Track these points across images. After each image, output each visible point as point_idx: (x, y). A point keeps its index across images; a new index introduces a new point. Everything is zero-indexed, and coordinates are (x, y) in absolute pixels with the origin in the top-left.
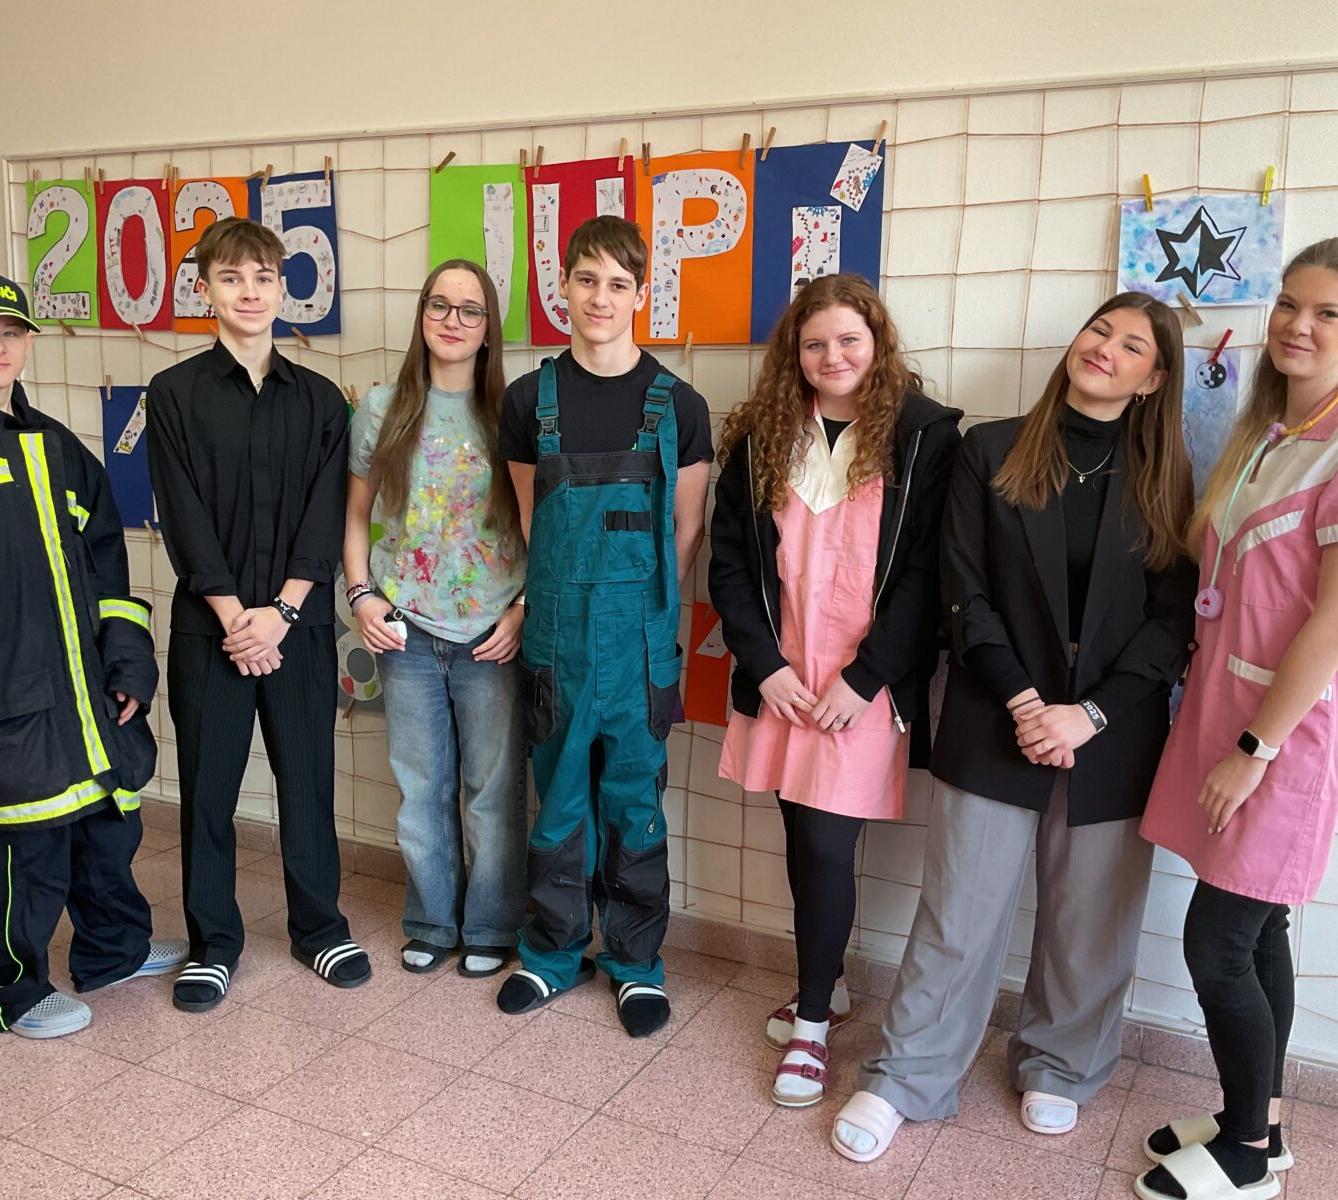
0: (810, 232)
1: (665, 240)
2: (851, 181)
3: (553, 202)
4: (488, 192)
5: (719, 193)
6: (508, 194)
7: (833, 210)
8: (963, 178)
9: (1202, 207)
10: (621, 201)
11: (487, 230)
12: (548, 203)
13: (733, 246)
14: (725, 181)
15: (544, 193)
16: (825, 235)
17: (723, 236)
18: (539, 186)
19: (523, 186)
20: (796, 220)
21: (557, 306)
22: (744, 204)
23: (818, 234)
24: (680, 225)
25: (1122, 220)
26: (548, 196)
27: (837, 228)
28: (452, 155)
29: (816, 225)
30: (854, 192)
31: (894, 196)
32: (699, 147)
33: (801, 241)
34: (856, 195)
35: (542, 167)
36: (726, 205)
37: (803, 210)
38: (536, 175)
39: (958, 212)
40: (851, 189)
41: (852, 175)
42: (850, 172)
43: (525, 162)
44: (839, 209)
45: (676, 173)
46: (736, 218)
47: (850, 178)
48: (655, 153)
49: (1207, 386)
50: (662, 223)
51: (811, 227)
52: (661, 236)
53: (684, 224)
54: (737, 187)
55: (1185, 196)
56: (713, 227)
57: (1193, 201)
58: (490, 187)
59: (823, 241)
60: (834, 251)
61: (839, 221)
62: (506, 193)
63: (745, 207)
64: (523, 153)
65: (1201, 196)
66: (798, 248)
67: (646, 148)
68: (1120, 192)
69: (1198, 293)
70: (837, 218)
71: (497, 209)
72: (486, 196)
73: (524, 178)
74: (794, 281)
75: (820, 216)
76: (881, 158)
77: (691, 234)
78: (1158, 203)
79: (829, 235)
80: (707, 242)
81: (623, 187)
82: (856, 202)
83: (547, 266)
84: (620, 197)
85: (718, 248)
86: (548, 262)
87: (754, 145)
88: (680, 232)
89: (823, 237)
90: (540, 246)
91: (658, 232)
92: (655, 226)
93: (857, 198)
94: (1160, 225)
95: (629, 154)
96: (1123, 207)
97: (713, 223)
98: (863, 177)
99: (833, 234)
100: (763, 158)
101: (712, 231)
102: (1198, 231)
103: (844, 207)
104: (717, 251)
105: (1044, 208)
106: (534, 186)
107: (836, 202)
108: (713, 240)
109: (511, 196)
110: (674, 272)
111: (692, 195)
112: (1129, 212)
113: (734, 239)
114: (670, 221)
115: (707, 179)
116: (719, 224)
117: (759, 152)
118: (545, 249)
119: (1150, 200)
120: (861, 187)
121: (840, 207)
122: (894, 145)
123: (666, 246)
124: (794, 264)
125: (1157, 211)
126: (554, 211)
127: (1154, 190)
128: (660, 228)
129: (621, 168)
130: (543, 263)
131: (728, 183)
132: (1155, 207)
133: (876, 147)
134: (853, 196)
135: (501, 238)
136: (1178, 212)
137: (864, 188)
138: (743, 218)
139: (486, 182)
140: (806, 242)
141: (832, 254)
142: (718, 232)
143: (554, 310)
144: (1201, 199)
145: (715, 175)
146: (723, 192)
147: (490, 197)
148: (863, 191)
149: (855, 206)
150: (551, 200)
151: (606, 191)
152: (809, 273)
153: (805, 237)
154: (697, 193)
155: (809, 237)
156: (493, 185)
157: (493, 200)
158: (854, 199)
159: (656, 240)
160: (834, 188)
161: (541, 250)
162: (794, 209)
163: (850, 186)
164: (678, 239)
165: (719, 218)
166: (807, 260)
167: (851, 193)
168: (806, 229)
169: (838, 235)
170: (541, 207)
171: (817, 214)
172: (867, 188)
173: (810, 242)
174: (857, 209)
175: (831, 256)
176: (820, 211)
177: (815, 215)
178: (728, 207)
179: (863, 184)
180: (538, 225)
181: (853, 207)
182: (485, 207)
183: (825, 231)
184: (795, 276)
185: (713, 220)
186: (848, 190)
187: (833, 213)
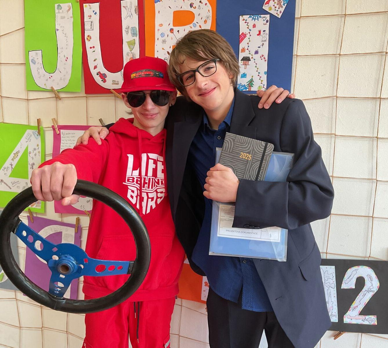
0: (250, 30)
1: (162, 35)
2: (276, 0)
3: (95, 13)
4: (58, 8)
5: (195, 8)
6: (69, 10)
7: (265, 17)
10: (136, 13)
11: (57, 30)
12: (93, 14)
14: (198, 1)
15: (90, 8)
16: (260, 32)
18: (88, 4)
19: (78, 4)
20: (242, 23)
21: (99, 72)
22: (210, 14)
23: (255, 31)
24: (171, 26)
26: (93, 10)
27: (267, 27)
29: (254, 26)
30: (278, 6)
31: (302, 9)
33: (244, 35)
34: (279, 9)
36: (199, 15)
37: (246, 17)
39: (340, 19)
40: (276, 5)
46: (205, 22)
50: (161, 25)
51: (251, 27)
52: (160, 32)
53: (174, 25)
54: (206, 4)
56: (191, 28)
58: (59, 6)
59: (258, 35)
60: (265, 41)
61: (268, 24)
62: (68, 9)
63: (211, 15)
66: (243, 39)
70: (267, 22)
71: (63, 18)
72: (57, 11)
74: (240, 58)
75: (256, 20)
77: (178, 31)
79: (262, 32)
81: (137, 5)
82: (278, 12)
83: (93, 49)
84: (135, 10)
86: (94, 47)
88: (172, 30)
89: (258, 33)
90: (89, 38)
91: (159, 30)
92: (157, 27)
93: (279, 10)
97: (191, 25)
99: (264, 31)
103: (271, 15)
106: (84, 5)
107: (266, 13)
109: (71, 11)
110: (168, 53)
111: (179, 9)
114: (165, 25)
116: (195, 26)
118: (91, 40)
120: (282, 4)
121: (269, 15)
123: (163, 38)
124: (241, 48)
126: (96, 19)
128: (160, 28)
130: (91, 48)
131: (200, 2)
134: (277, 9)
135: (66, 34)
137: (284, 5)
138: (209, 22)
139: (56, 4)
140: (248, 36)
143: (97, 74)
146: (197, 7)
147: (59, 11)
148: (283, 6)
149: (278, 15)
150: (94, 12)
151: (127, 7)
152: (250, 54)
153: (247, 33)
154: (181, 7)
155: (249, 33)
156: (60, 4)
157: (61, 13)
158: (277, 11)
159: (157, 35)
160: (265, 4)
161: (89, 41)
162: (241, 17)
163: (275, 3)
164: (171, 35)
165: (195, 22)
166: (248, 46)
167: (276, 7)
168: (248, 28)
169: (267, 31)
170: (89, 16)
171: (255, 19)
172: (286, 4)
173: (250, 35)
174: (279, 17)
175: (263, 44)
176: (256, 18)
177: (253, 20)
178: (200, 15)
179: (283, 2)
180: (87, 26)
181: (277, 15)
182: (56, 17)
183: (259, 29)
184: (241, 55)
185: (192, 23)
186: (274, 5)
187: (264, 19)
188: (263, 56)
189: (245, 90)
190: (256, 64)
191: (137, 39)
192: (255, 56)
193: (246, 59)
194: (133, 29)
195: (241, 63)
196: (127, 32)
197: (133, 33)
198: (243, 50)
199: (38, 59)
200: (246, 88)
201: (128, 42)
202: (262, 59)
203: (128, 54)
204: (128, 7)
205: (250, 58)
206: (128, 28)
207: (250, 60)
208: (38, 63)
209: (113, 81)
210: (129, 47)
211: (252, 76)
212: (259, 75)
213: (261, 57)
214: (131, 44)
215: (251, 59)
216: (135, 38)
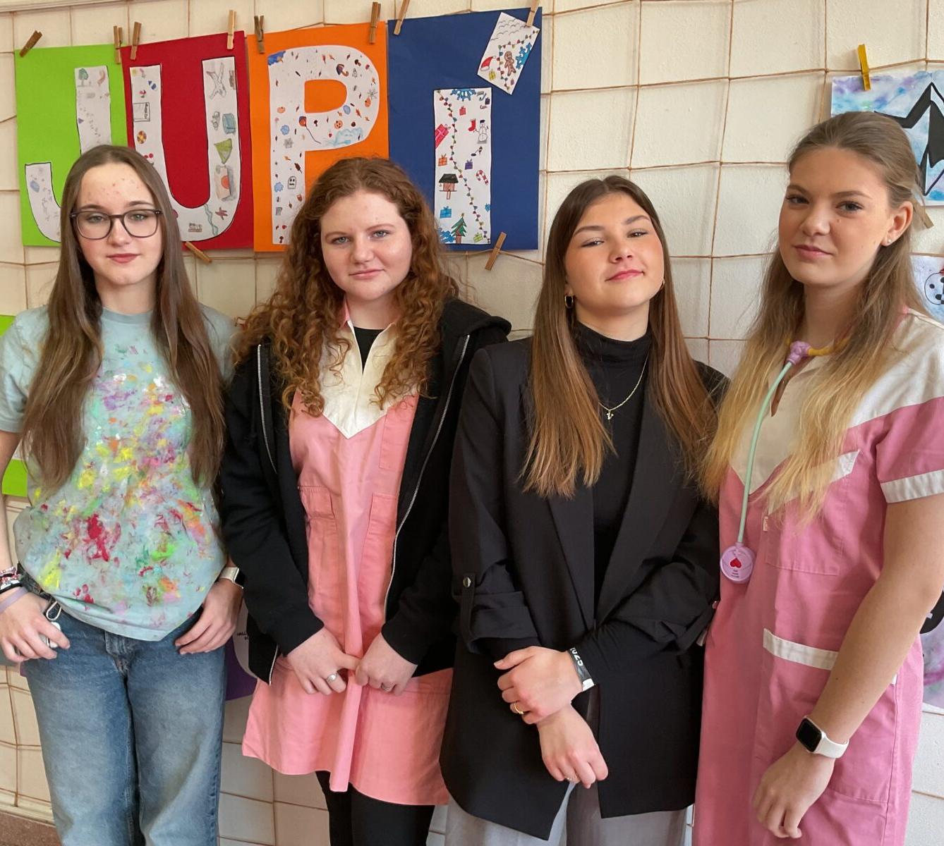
0: (455, 120)
1: (285, 130)
2: (502, 58)
3: (154, 87)
4: (80, 77)
5: (347, 74)
6: (103, 79)
7: (482, 93)
8: (635, 55)
9: (932, 84)
10: (232, 85)
11: (81, 121)
12: (148, 88)
13: (365, 137)
14: (352, 59)
15: (144, 76)
16: (474, 123)
17: (354, 124)
18: (138, 68)
19: (120, 67)
20: (438, 105)
22: (377, 87)
23: (464, 123)
24: (302, 112)
25: (833, 101)
26: (148, 79)
27: (487, 114)
28: (37, 36)
29: (463, 111)
30: (506, 70)
31: (553, 76)
32: (321, 21)
33: (444, 131)
34: (509, 75)
35: (140, 47)
36: (355, 88)
37: (446, 93)
38: (133, 56)
39: (630, 94)
40: (502, 67)
41: (504, 51)
42: (500, 47)
43: (121, 42)
44: (488, 91)
45: (295, 50)
46: (368, 103)
47: (501, 54)
48: (271, 27)
49: (939, 302)
50: (282, 110)
51: (456, 114)
52: (280, 125)
53: (307, 110)
54: (368, 67)
55: (908, 72)
56: (340, 114)
57: (921, 77)
58: (82, 72)
59: (470, 129)
60: (485, 142)
61: (489, 106)
62: (100, 78)
63: (378, 90)
64: (118, 32)
65: (930, 71)
66: (441, 139)
67: (259, 22)
68: (829, 67)
69: (926, 191)
70: (487, 102)
71: (91, 96)
72: (78, 82)
73: (120, 60)
74: (438, 177)
75: (466, 99)
76: (537, 30)
77: (316, 122)
78: (877, 80)
79: (478, 124)
80: (335, 131)
81: (234, 69)
82: (508, 83)
84: (231, 79)
85: (348, 138)
86: (152, 156)
87: (386, 16)
88: (302, 120)
89: (470, 126)
90: (142, 137)
91: (277, 120)
92: (274, 113)
93: (510, 78)
94: (879, 107)
95: (239, 29)
96: (834, 85)
97: (341, 109)
98: (516, 53)
99: (482, 121)
100: (397, 31)
101: (339, 118)
102: (927, 114)
103: (494, 88)
104: (346, 142)
105: (736, 88)
106: (131, 69)
107: (485, 84)
108: (341, 129)
109: (106, 81)
110: (298, 167)
111: (315, 77)
112: (842, 91)
113: (366, 128)
114: (290, 109)
115: (332, 58)
116: (348, 111)
117: (392, 24)
118: (146, 141)
119: (867, 76)
120: (515, 65)
121: (490, 89)
122: (553, 14)
123: (287, 137)
124: (438, 156)
125: (876, 90)
126: (155, 97)
127: (871, 65)
128: (279, 116)
129: (230, 45)
131: (357, 62)
132: (873, 86)
133: (531, 16)
134: (505, 76)
135: (96, 130)
136: (901, 91)
137: (518, 66)
138: (376, 103)
139: (77, 67)
140: (451, 131)
141: (483, 145)
142: (347, 120)
144: (931, 75)
145: (340, 52)
146: (351, 72)
147: (83, 83)
148: (517, 70)
149: (508, 88)
150: (152, 85)
151: (214, 73)
152: (456, 168)
153: (450, 125)
154: (320, 74)
155: (454, 125)
156: (86, 69)
157: (86, 86)
158: (506, 79)
159: (275, 130)
160: (482, 67)
161: (142, 142)
162: (435, 92)
163: (501, 63)
164: (301, 129)
165: (347, 103)
166: (453, 153)
167: (502, 73)
168: (451, 115)
169: (488, 123)
170: (141, 93)
171: (463, 97)
172: (522, 66)
173: (456, 131)
174: (510, 92)
175: (481, 148)
176: (466, 94)
177: (461, 99)
178: (357, 90)
179: (516, 62)
180: (138, 114)
181: (505, 89)
182: (78, 95)
183: (473, 118)
184: (440, 172)
185: (340, 106)
186: (499, 69)
187: (482, 96)
188: (481, 172)
189: (449, 243)
190: (469, 189)
191: (235, 138)
192: (466, 173)
193: (450, 179)
194: (227, 117)
195: (438, 187)
196: (216, 125)
197: (227, 126)
198: (443, 161)
199: (43, 180)
200: (451, 239)
201: (217, 145)
202: (479, 179)
203: (218, 170)
204: (217, 73)
205: (457, 177)
206: (216, 117)
207: (457, 182)
208: (44, 189)
209: (190, 224)
210: (220, 154)
211: (463, 215)
212: (475, 212)
213: (477, 175)
214: (224, 148)
215: (458, 179)
216: (231, 136)
